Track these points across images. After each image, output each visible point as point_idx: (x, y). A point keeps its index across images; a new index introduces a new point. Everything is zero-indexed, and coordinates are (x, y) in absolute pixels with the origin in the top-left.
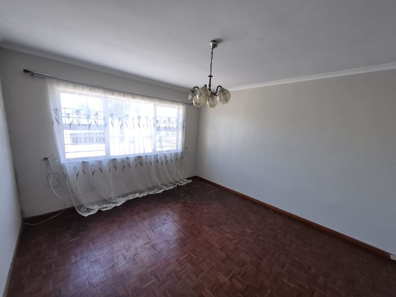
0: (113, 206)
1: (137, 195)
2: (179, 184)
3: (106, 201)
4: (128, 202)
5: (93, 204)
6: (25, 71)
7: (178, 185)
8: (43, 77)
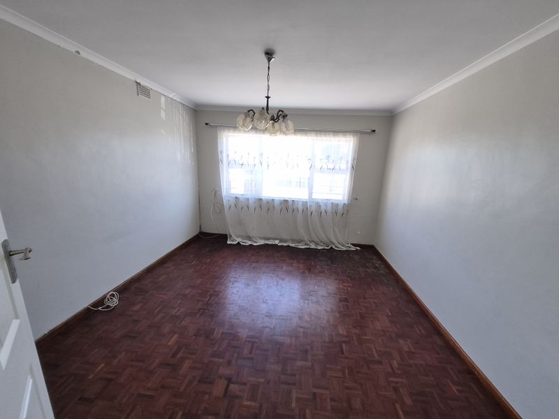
0: (250, 243)
1: (277, 242)
2: (334, 247)
3: (249, 238)
4: (266, 246)
5: (238, 237)
6: (206, 124)
7: (332, 248)
8: (216, 127)
